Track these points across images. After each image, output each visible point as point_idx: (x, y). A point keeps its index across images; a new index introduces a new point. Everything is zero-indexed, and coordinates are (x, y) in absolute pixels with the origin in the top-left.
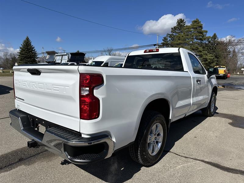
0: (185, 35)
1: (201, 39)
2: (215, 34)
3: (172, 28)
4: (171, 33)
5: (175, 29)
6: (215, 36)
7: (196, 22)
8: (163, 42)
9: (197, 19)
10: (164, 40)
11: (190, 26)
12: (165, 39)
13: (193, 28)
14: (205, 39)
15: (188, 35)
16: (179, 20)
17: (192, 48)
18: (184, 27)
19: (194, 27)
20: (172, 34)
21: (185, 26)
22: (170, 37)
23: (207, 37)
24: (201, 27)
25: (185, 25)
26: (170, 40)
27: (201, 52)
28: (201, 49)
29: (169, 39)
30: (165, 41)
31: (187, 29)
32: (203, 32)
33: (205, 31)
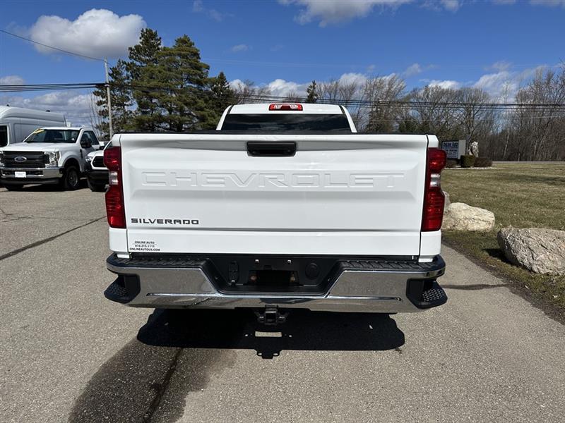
0: (164, 69)
1: (199, 83)
2: (222, 74)
3: (130, 49)
4: (129, 61)
5: (138, 50)
6: (222, 79)
7: (184, 42)
8: (111, 79)
9: (186, 36)
10: (113, 74)
11: (171, 50)
12: (115, 73)
13: (179, 55)
14: (206, 83)
15: (169, 70)
16: (145, 31)
17: (185, 100)
18: (159, 49)
19: (182, 53)
20: (131, 63)
21: (160, 47)
22: (127, 70)
23: (210, 79)
24: (196, 54)
25: (160, 44)
26: (128, 78)
27: (202, 109)
28: (201, 103)
29: (125, 73)
30: (116, 78)
31: (167, 55)
32: (201, 67)
33: (205, 65)
